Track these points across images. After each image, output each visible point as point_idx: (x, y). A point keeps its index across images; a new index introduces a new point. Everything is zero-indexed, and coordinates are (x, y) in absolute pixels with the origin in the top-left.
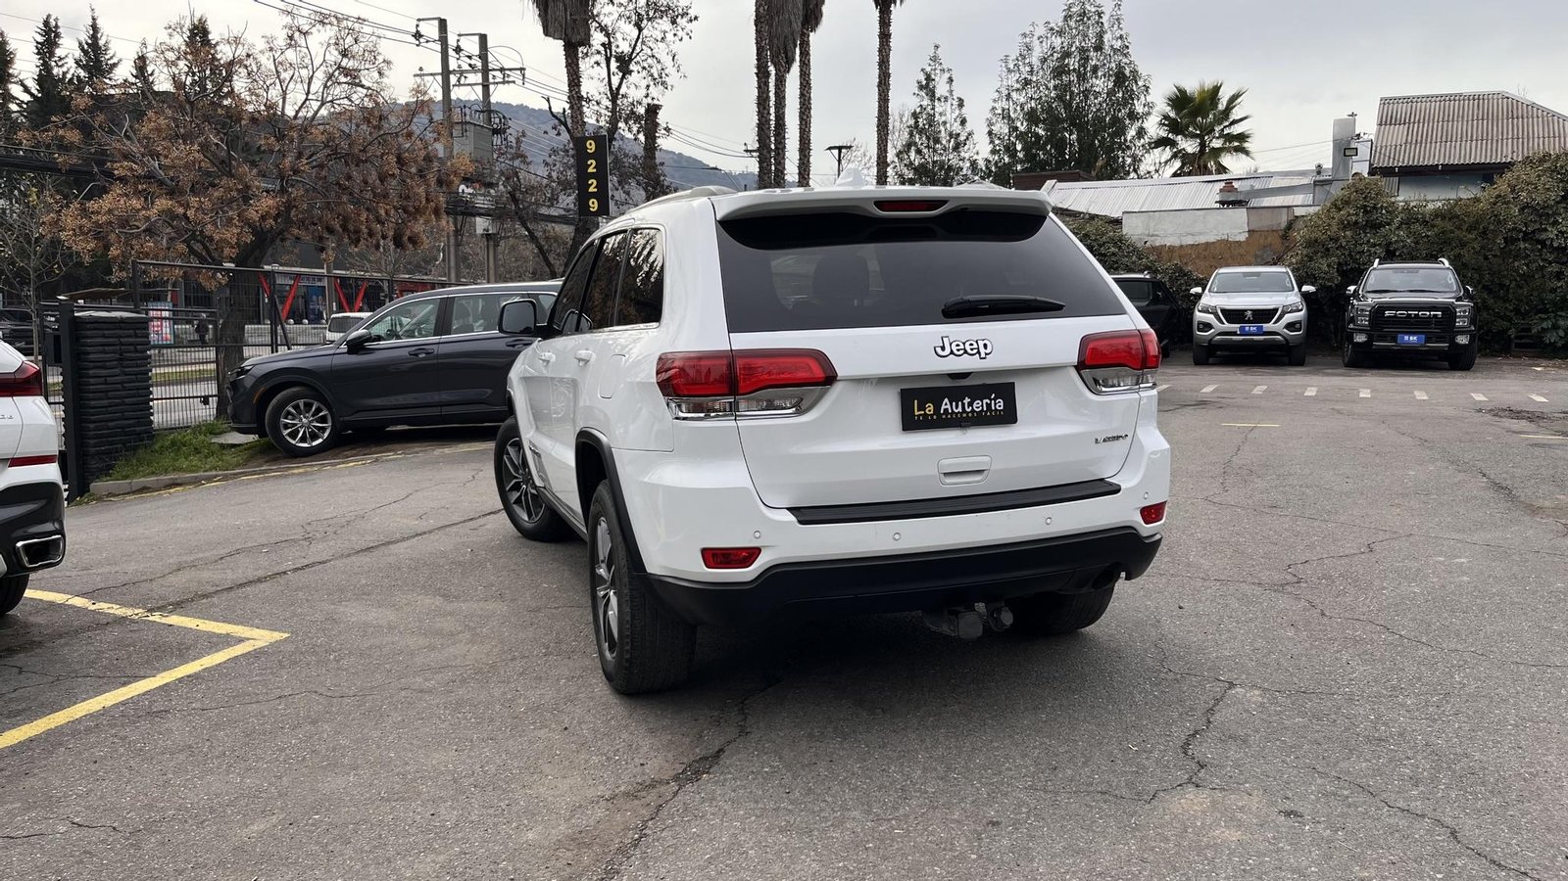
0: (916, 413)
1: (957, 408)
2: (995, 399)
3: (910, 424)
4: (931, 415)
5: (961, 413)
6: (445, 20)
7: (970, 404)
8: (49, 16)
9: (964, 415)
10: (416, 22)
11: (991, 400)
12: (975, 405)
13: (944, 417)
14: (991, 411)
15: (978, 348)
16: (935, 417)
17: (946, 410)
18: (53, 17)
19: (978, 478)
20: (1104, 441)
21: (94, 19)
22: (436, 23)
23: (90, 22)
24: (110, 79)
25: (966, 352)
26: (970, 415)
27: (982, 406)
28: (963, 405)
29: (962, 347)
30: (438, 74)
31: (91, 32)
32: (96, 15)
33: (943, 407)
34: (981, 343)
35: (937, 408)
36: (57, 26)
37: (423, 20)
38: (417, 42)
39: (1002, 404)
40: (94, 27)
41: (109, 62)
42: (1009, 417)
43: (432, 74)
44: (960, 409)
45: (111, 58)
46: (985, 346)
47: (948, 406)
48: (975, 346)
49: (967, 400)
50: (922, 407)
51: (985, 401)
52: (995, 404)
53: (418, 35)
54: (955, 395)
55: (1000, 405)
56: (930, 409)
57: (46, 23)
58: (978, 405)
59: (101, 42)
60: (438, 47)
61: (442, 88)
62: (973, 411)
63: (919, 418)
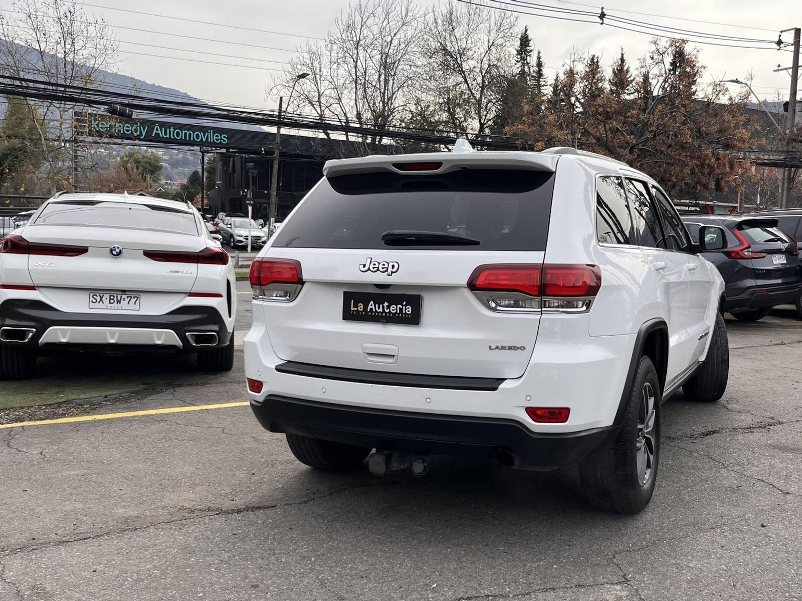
0: (352, 309)
1: (379, 308)
2: (406, 305)
3: (349, 316)
4: (362, 312)
5: (382, 313)
6: (800, 29)
7: (388, 307)
8: (594, 56)
9: (384, 314)
10: (779, 34)
11: (403, 306)
12: (391, 308)
13: (370, 314)
14: (403, 314)
15: (388, 268)
16: (364, 313)
17: (371, 309)
18: (596, 56)
19: (390, 360)
20: (497, 347)
21: (622, 55)
22: (793, 32)
23: (620, 56)
24: (628, 90)
25: (378, 270)
26: (388, 315)
27: (397, 309)
28: (383, 307)
29: (377, 266)
30: (789, 68)
31: (620, 63)
32: (623, 52)
33: (370, 307)
34: (391, 264)
35: (366, 307)
36: (598, 62)
37: (785, 31)
38: (778, 48)
39: (410, 310)
40: (622, 60)
41: (629, 79)
42: (414, 320)
43: (786, 69)
44: (381, 310)
45: (630, 77)
46: (393, 266)
47: (373, 307)
48: (386, 266)
49: (386, 304)
50: (356, 306)
51: (399, 306)
52: (406, 309)
53: (779, 43)
54: (379, 299)
55: (409, 310)
56: (361, 307)
57: (592, 60)
58: (393, 308)
59: (625, 68)
60: (792, 48)
61: (792, 76)
62: (390, 312)
63: (353, 312)
